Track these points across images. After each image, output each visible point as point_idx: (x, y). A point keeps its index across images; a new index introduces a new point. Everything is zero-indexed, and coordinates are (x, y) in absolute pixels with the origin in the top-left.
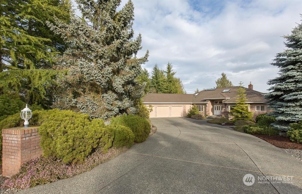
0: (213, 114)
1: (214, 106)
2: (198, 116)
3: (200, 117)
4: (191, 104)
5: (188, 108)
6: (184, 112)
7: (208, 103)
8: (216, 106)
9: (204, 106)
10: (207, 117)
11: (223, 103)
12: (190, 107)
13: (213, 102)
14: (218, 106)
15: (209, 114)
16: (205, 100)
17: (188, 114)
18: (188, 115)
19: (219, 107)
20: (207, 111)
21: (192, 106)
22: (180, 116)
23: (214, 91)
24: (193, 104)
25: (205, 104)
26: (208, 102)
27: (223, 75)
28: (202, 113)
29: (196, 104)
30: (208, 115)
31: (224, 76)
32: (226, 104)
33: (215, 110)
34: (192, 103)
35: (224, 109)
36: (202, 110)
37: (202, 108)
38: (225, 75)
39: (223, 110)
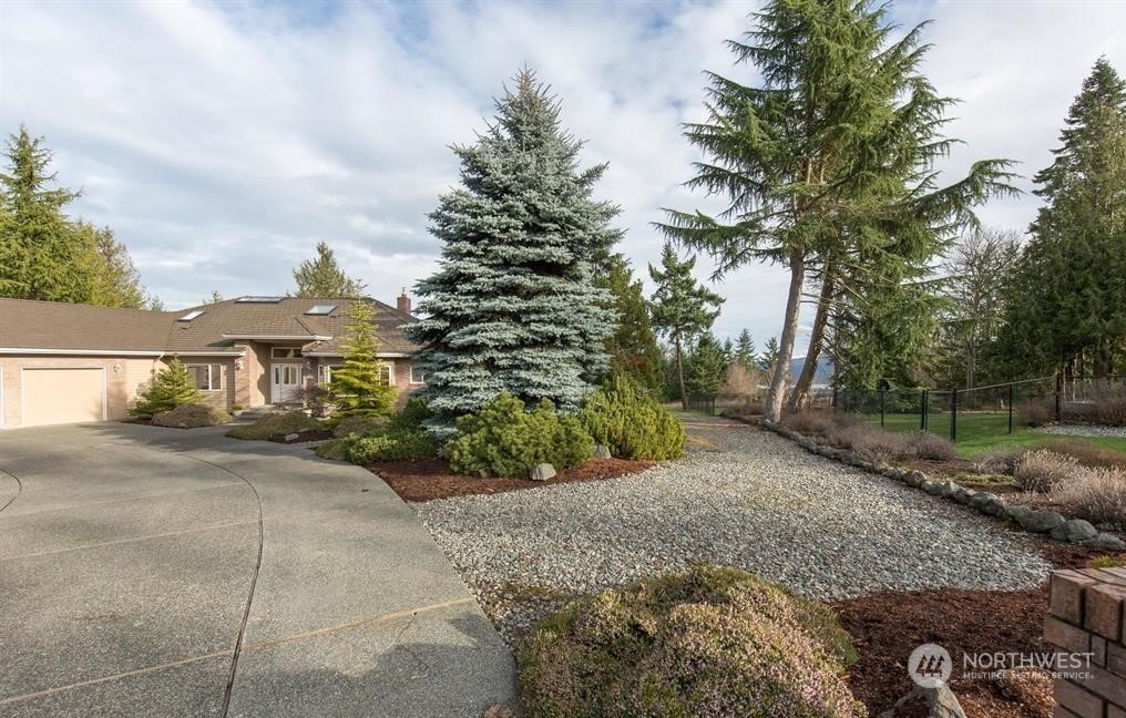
0: (268, 401)
1: (274, 366)
2: (192, 415)
3: (199, 417)
4: (155, 358)
5: (138, 377)
6: (117, 396)
7: (244, 354)
8: (279, 367)
9: (223, 368)
10: (238, 413)
11: (305, 354)
12: (153, 371)
13: (268, 350)
14: (290, 366)
15: (247, 399)
16: (231, 343)
17: (139, 403)
18: (138, 411)
19: (294, 370)
20: (237, 387)
21: (160, 366)
22: (91, 419)
23: (274, 305)
24: (166, 359)
25: (230, 360)
26: (242, 349)
27: (321, 249)
28: (213, 398)
29: (183, 359)
30: (244, 406)
31: (326, 255)
32: (315, 361)
33: (277, 382)
34: (162, 354)
35: (311, 377)
36: (217, 385)
37: (217, 379)
38: (331, 252)
39: (305, 382)
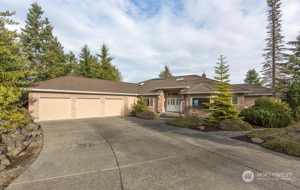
0: (166, 111)
1: (168, 99)
2: (149, 114)
3: (150, 116)
4: (135, 96)
5: (132, 101)
6: (126, 108)
7: (161, 94)
8: (169, 99)
9: (154, 99)
10: (159, 114)
12: (135, 100)
13: (167, 93)
14: (173, 98)
15: (161, 110)
16: (156, 91)
17: (132, 110)
18: (132, 113)
19: (174, 100)
20: (159, 105)
22: (119, 114)
23: (164, 80)
24: (138, 97)
25: (156, 97)
26: (160, 93)
28: (151, 108)
29: (144, 96)
30: (160, 112)
32: (185, 96)
33: (168, 104)
34: (137, 95)
36: (152, 105)
37: (152, 103)
